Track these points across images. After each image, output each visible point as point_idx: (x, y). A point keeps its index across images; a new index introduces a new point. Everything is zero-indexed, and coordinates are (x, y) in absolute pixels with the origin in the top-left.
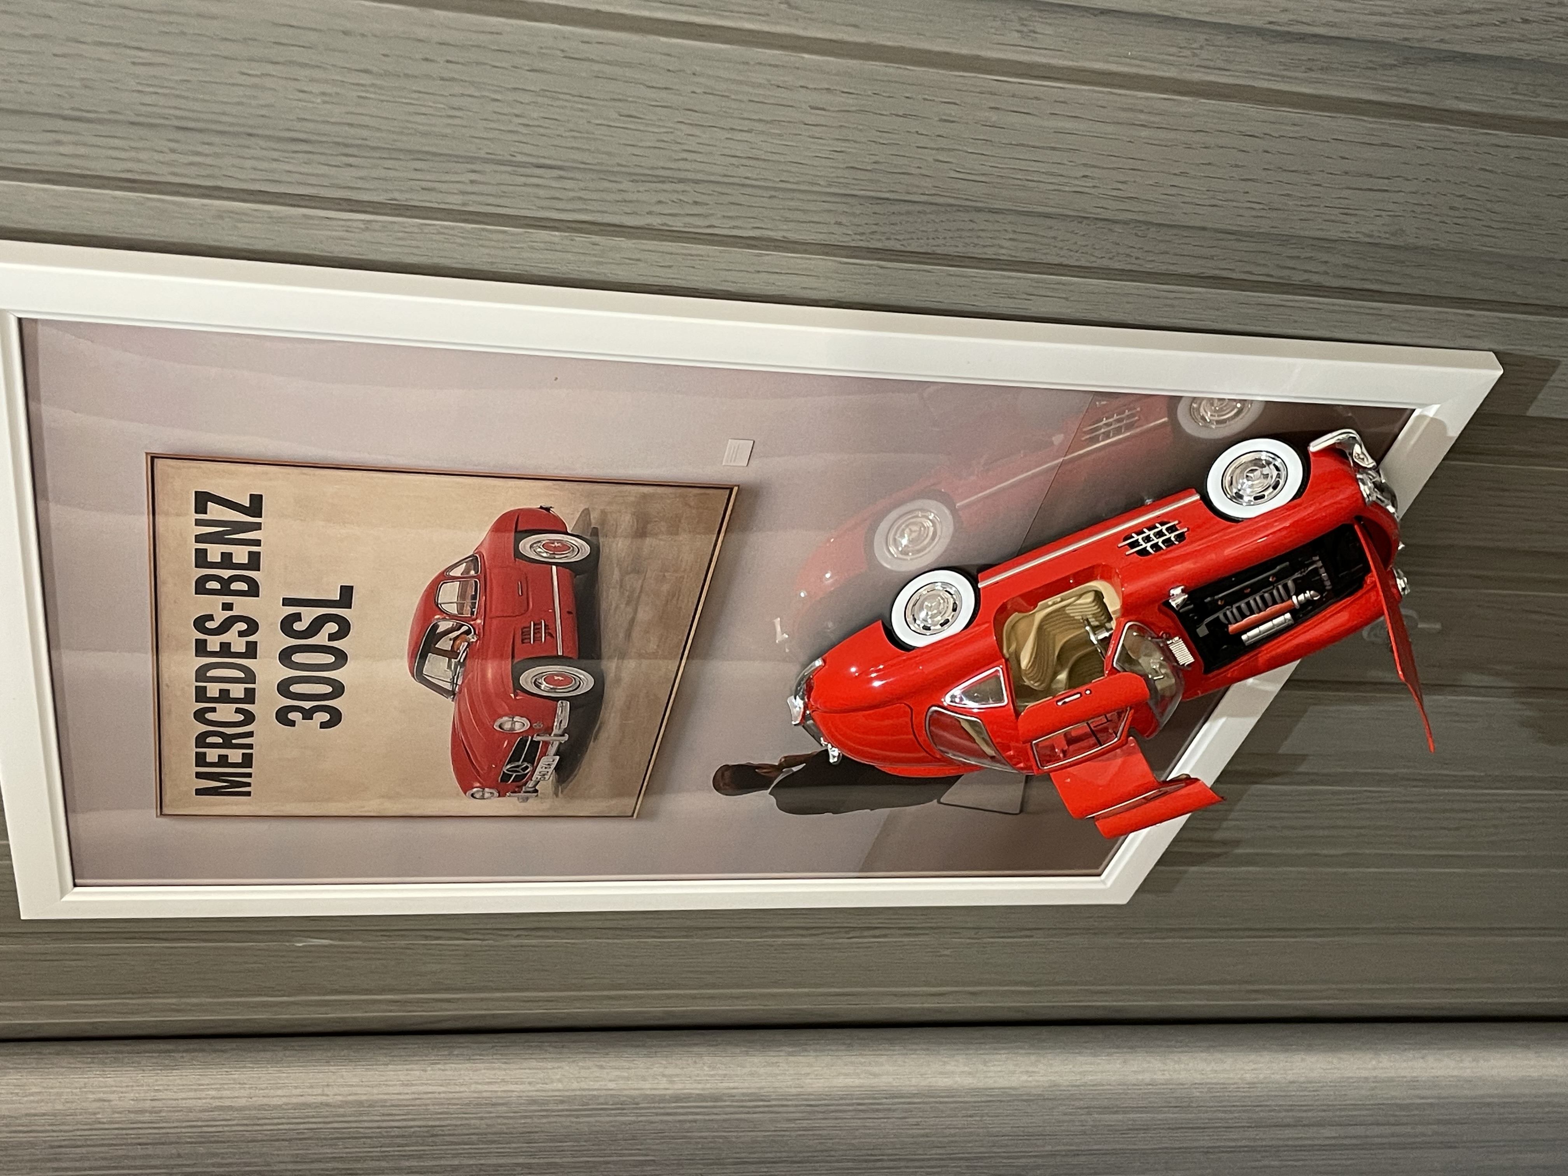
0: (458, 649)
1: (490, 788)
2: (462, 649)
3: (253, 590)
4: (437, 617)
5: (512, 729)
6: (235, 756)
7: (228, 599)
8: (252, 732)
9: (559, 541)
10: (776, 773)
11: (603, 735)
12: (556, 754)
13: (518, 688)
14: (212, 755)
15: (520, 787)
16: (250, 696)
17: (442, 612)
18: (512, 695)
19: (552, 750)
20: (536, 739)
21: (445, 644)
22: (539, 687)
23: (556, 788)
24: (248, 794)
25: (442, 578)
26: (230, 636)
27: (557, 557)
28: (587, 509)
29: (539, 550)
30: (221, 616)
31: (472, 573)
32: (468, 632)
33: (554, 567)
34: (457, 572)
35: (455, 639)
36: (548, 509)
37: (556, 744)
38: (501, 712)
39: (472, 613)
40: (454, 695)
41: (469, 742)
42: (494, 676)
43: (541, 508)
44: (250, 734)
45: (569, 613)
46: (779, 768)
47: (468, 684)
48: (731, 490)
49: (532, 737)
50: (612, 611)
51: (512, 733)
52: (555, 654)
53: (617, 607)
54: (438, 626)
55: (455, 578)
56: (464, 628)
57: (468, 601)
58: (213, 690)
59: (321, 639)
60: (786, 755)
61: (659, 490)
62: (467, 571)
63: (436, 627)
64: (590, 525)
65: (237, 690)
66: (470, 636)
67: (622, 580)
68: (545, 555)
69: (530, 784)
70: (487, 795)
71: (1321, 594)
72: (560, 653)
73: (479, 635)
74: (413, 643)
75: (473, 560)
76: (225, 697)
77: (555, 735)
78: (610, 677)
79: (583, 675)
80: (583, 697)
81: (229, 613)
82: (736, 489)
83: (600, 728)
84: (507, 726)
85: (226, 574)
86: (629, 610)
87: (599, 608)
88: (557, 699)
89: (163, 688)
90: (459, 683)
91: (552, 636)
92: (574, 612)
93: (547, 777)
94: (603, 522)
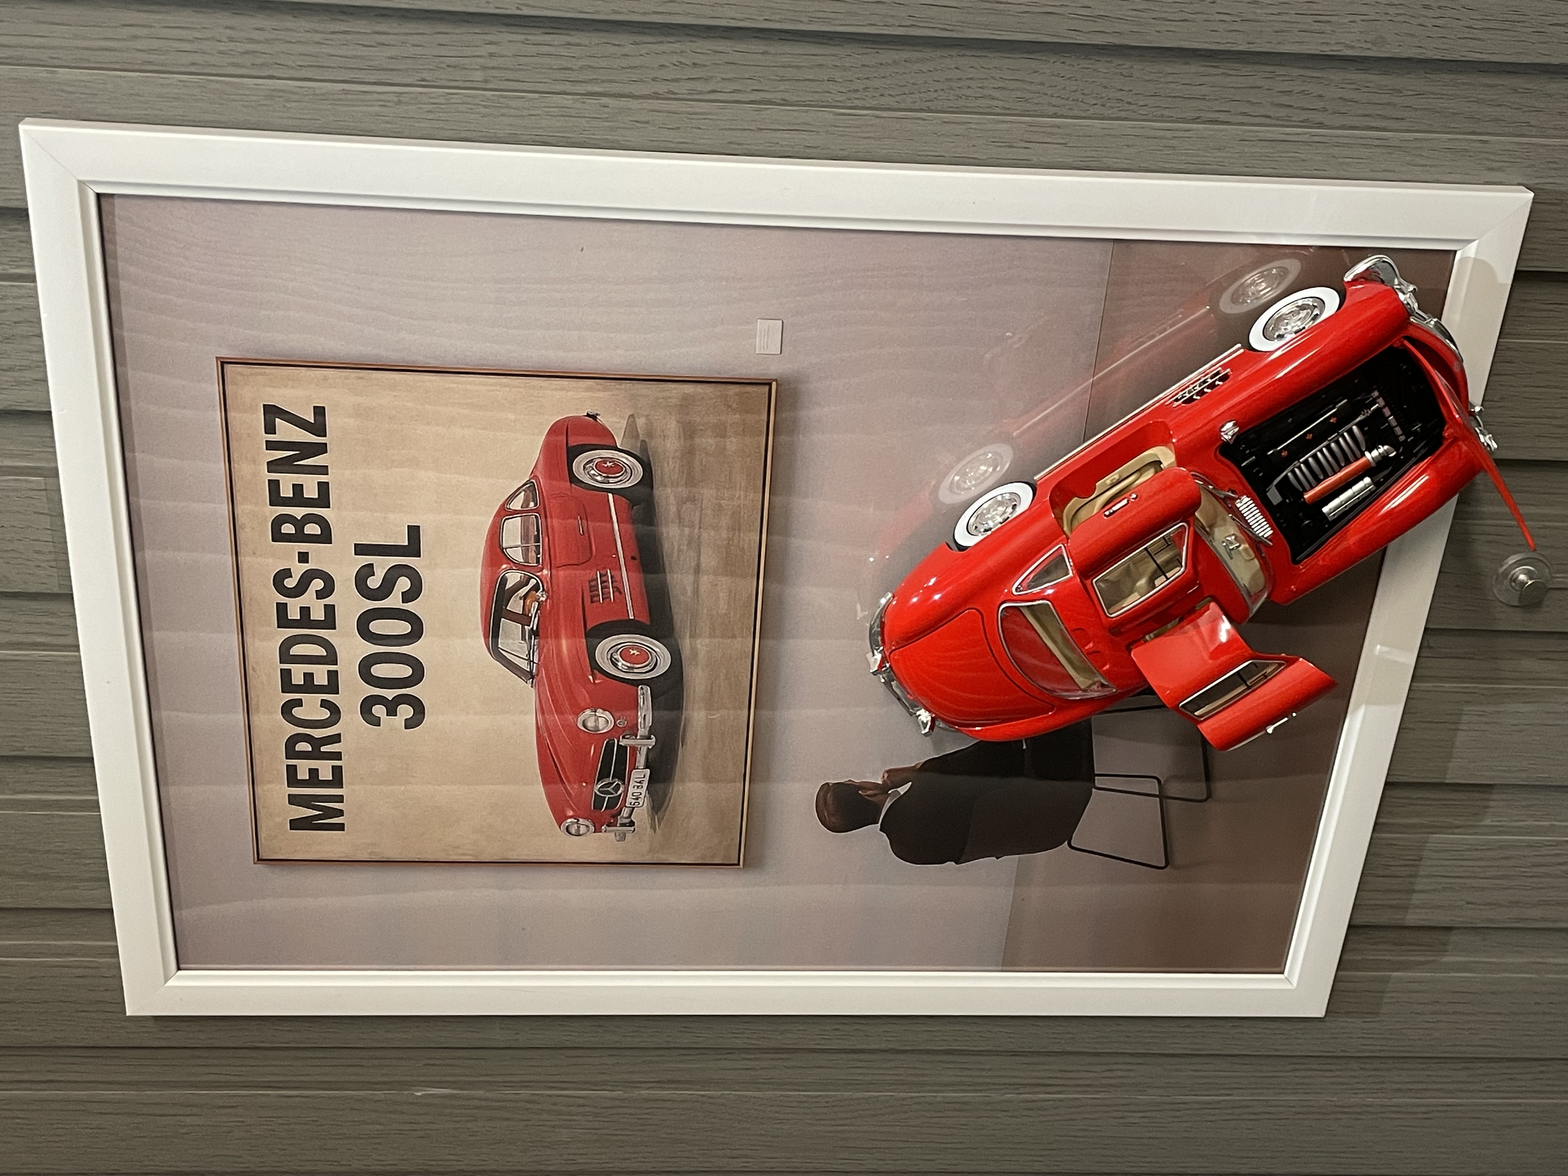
0: (529, 611)
1: (586, 818)
2: (533, 612)
3: (325, 537)
4: (504, 566)
5: (597, 729)
6: (325, 769)
7: (304, 547)
8: (339, 735)
9: (611, 460)
10: (880, 797)
11: (691, 737)
12: (646, 767)
13: (595, 666)
14: (303, 768)
15: (615, 816)
16: (333, 686)
17: (509, 560)
18: (591, 677)
19: (641, 760)
20: (623, 742)
21: (515, 605)
22: (615, 665)
23: (653, 819)
24: (341, 827)
25: (503, 513)
26: (309, 599)
27: (611, 480)
28: (632, 416)
29: (593, 472)
30: (299, 569)
31: (532, 504)
32: (536, 588)
33: (610, 495)
34: (516, 505)
35: (525, 597)
36: (594, 417)
37: (644, 751)
38: (583, 704)
39: (538, 562)
40: (533, 678)
41: (555, 749)
42: (569, 650)
43: (588, 415)
44: (336, 738)
45: (633, 558)
46: (883, 789)
47: (544, 663)
48: (770, 385)
49: (618, 741)
50: (675, 555)
51: (595, 735)
52: (626, 618)
53: (680, 551)
54: (506, 580)
55: (516, 512)
56: (533, 582)
57: (532, 544)
58: (298, 673)
59: (394, 601)
60: (887, 769)
61: (699, 388)
62: (526, 503)
63: (504, 580)
64: (638, 436)
65: (321, 677)
66: (539, 593)
67: (679, 511)
68: (599, 478)
69: (625, 812)
70: (583, 829)
71: (1397, 450)
72: (631, 617)
73: (547, 592)
74: (485, 604)
75: (530, 488)
76: (309, 685)
77: (643, 738)
78: (686, 652)
79: (659, 648)
80: (662, 679)
81: (305, 567)
82: (774, 384)
83: (685, 725)
84: (590, 724)
85: (299, 512)
86: (692, 554)
87: (662, 552)
88: (636, 683)
89: (250, 671)
90: (536, 661)
91: (621, 593)
92: (638, 557)
93: (641, 801)
94: (650, 434)
